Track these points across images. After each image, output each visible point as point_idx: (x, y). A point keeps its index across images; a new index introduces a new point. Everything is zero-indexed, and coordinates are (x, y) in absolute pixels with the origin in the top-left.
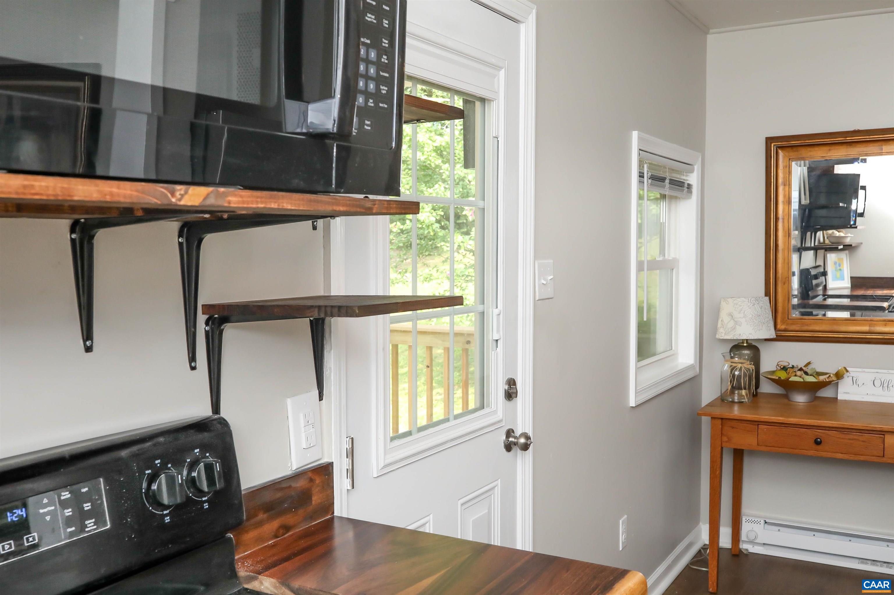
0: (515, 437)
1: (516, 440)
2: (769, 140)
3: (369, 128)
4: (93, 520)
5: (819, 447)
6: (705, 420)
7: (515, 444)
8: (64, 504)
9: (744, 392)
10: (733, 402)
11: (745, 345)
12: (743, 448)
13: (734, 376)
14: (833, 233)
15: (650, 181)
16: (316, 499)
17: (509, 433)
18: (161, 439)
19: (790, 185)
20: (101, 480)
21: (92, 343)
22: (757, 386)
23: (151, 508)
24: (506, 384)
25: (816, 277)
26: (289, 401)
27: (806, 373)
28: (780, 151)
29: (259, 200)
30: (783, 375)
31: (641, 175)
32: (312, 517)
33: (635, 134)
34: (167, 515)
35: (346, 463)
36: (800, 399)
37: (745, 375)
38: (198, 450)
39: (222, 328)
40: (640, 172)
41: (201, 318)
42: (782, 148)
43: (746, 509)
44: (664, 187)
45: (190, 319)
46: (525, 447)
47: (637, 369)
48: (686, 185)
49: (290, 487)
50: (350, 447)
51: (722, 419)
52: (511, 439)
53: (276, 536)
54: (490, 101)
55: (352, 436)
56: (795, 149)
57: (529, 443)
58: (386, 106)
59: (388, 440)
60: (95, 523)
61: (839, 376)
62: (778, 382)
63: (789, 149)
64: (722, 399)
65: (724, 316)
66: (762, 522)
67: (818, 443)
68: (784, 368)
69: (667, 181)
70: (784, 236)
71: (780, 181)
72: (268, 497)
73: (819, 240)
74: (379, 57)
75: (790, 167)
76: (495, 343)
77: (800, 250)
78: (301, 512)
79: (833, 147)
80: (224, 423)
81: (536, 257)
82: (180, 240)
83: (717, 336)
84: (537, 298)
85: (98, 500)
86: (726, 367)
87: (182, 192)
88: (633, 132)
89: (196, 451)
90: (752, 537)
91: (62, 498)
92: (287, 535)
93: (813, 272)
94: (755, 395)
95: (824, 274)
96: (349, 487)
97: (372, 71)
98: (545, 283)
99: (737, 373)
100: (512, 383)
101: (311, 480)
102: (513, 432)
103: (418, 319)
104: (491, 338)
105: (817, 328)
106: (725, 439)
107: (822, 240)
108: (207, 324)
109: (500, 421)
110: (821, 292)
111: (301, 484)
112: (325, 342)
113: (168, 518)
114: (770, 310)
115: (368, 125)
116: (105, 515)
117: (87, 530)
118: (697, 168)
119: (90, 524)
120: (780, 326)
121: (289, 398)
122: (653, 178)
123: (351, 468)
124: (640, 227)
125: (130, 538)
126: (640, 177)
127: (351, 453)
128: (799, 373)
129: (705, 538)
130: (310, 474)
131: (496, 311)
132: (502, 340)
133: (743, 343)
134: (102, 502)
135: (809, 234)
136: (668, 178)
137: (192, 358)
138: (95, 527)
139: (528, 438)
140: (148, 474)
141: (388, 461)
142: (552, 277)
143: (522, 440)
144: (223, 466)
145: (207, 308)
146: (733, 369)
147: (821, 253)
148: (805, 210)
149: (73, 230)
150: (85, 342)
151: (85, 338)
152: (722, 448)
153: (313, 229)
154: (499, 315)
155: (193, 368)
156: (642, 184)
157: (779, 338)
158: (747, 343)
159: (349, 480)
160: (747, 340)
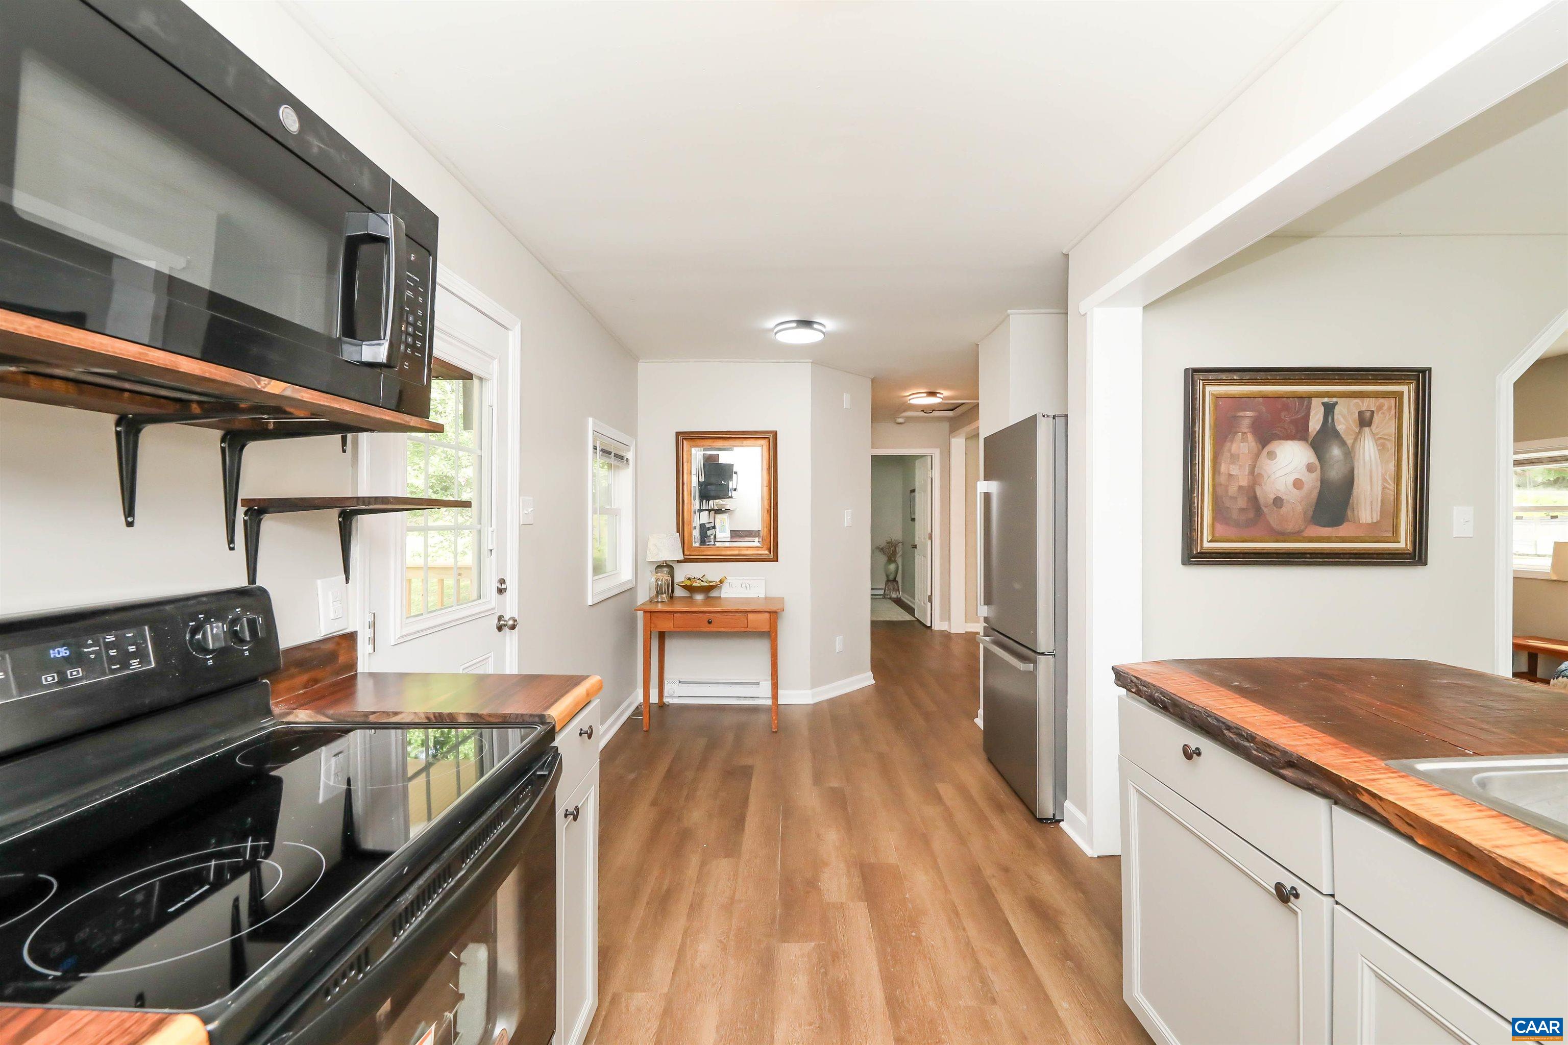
0: (505, 621)
1: (506, 623)
2: (678, 434)
3: (408, 368)
4: (138, 660)
5: (711, 625)
6: (640, 614)
7: (505, 625)
8: (109, 646)
9: (664, 596)
10: (658, 602)
11: (665, 565)
12: (664, 631)
13: (658, 585)
14: (719, 502)
15: (601, 452)
16: (342, 659)
17: (500, 618)
18: (204, 599)
19: (691, 463)
20: (146, 628)
21: (134, 519)
22: (673, 591)
23: (194, 653)
24: (498, 583)
25: (709, 529)
26: (319, 582)
27: (702, 581)
28: (684, 441)
29: (325, 399)
30: (688, 583)
31: (595, 448)
32: (338, 673)
33: (590, 420)
34: (209, 659)
35: (369, 633)
36: (699, 597)
37: (665, 583)
38: (240, 609)
39: (261, 517)
40: (594, 446)
41: (241, 511)
42: (685, 439)
43: (667, 675)
44: (610, 458)
45: (230, 508)
46: (513, 627)
47: (593, 581)
48: (625, 459)
49: (319, 648)
50: (372, 620)
51: (651, 612)
52: (502, 622)
53: (305, 687)
54: (487, 380)
55: (374, 612)
56: (693, 440)
57: (516, 624)
58: (420, 356)
59: (404, 618)
60: (140, 663)
61: (721, 582)
62: (685, 587)
63: (690, 440)
64: (651, 601)
65: (651, 547)
66: (678, 682)
67: (710, 623)
68: (689, 579)
69: (613, 455)
70: (688, 495)
71: (685, 460)
72: (299, 655)
73: (711, 507)
74: (416, 321)
75: (690, 451)
76: (489, 552)
77: (700, 511)
78: (328, 669)
79: (715, 440)
80: (263, 592)
81: (520, 496)
82: (222, 445)
83: (647, 560)
84: (521, 523)
85: (143, 643)
86: (653, 580)
87: (266, 383)
88: (590, 418)
89: (238, 610)
90: (671, 693)
91: (107, 640)
92: (316, 686)
93: (707, 526)
94: (672, 597)
95: (714, 527)
96: (371, 651)
97: (410, 329)
98: (527, 513)
99: (659, 583)
100: (502, 581)
101: (338, 644)
102: (503, 617)
103: (429, 530)
104: (486, 548)
105: (709, 553)
106: (652, 625)
107: (712, 507)
108: (246, 514)
109: (494, 608)
110: (713, 540)
111: (329, 646)
112: (351, 539)
113: (211, 661)
114: (680, 542)
115: (407, 366)
116: (149, 656)
117: (131, 668)
118: (632, 448)
119: (135, 664)
120: (686, 553)
121: (319, 579)
122: (603, 451)
123: (372, 636)
124: (594, 495)
125: (174, 676)
126: (594, 448)
127: (373, 625)
128: (698, 581)
129: (640, 699)
130: (337, 639)
131: (490, 529)
132: (495, 550)
133: (664, 564)
134: (147, 646)
135: (704, 501)
136: (613, 452)
137: (231, 540)
138: (140, 666)
139: (515, 621)
140: (192, 625)
141: (403, 633)
142: (532, 509)
143: (511, 622)
144: (264, 619)
145: (245, 502)
146: (657, 580)
147: (712, 513)
148: (702, 486)
149: (118, 424)
150: (126, 518)
151: (127, 513)
152: (651, 632)
153: (343, 452)
154: (493, 532)
155: (232, 549)
156: (595, 454)
157: (686, 561)
158: (666, 563)
159: (371, 646)
160: (666, 561)
